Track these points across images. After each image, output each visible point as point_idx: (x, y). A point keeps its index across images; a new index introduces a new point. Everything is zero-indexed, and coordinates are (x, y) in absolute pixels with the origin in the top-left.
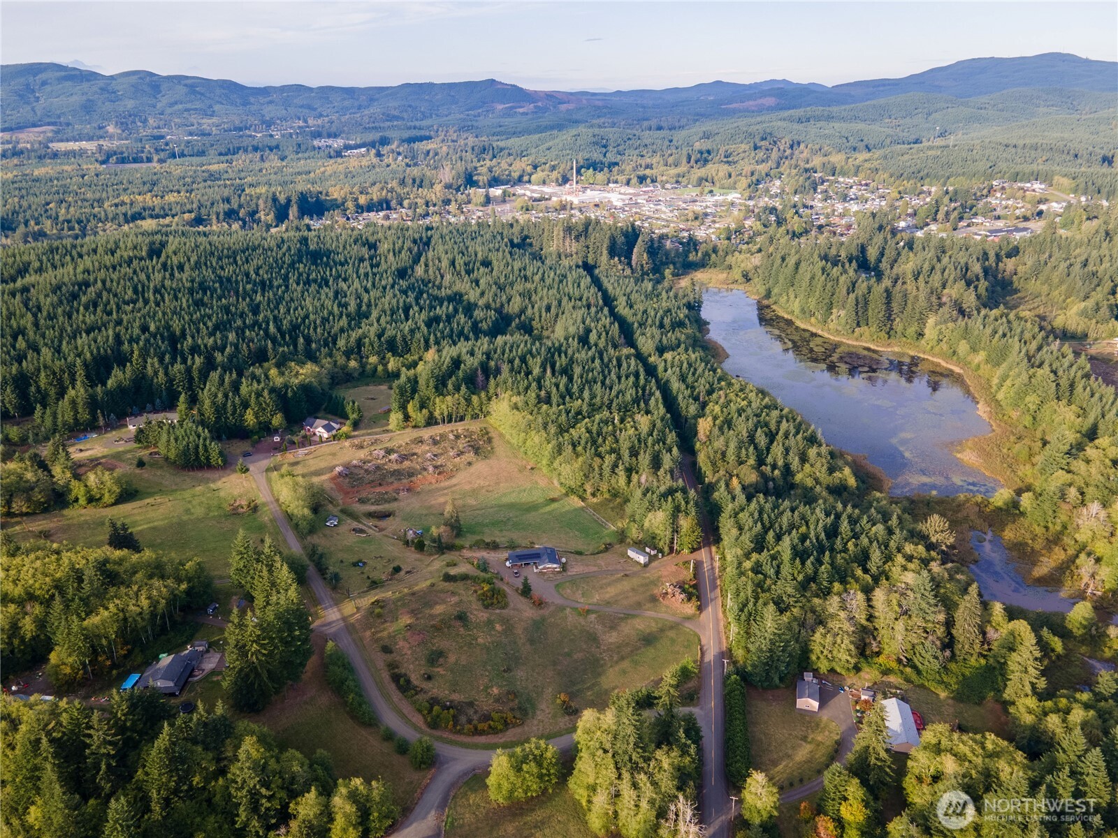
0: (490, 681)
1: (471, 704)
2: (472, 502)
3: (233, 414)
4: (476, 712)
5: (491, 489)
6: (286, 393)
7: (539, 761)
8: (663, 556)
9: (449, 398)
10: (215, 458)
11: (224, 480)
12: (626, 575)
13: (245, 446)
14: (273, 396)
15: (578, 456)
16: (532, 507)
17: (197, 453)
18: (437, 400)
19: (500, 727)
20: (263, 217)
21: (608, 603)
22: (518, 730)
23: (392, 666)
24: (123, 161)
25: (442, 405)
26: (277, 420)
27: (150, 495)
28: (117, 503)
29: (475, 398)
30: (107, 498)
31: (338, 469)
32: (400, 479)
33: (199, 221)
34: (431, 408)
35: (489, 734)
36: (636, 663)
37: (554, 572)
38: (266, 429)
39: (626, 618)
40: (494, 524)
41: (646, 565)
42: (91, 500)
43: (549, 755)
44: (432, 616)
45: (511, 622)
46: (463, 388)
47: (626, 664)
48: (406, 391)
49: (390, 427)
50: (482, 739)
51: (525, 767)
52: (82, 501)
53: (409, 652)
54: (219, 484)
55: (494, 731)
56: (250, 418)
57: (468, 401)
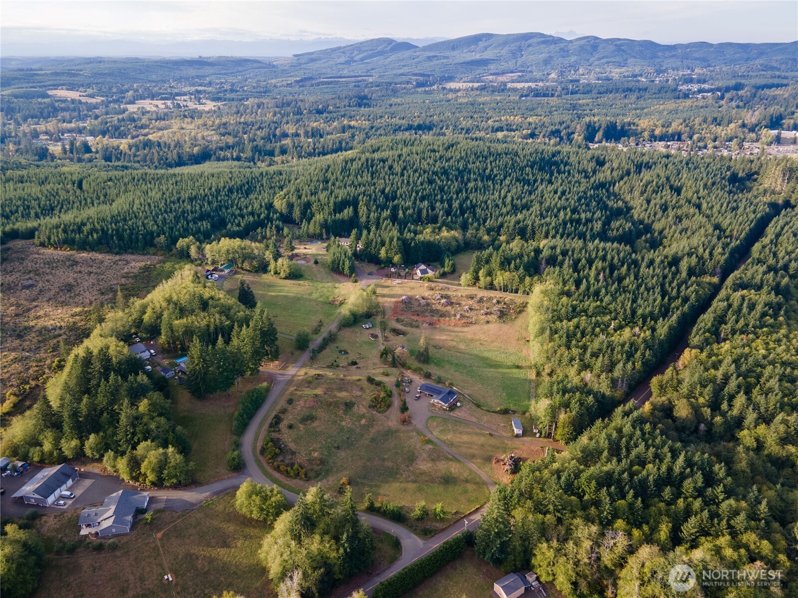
0: (320, 448)
1: (293, 453)
2: (462, 346)
3: (375, 248)
4: (291, 459)
5: (485, 343)
6: (411, 243)
7: (265, 499)
8: (540, 437)
9: (507, 273)
10: (347, 271)
11: (345, 284)
12: (491, 435)
13: (373, 268)
14: (400, 242)
15: (551, 340)
16: (496, 365)
17: (339, 264)
18: (499, 273)
19: (292, 474)
20: (576, 137)
21: (452, 444)
22: (301, 483)
23: (284, 411)
24: (537, 95)
25: (501, 278)
26: (396, 259)
27: (306, 279)
28: (286, 278)
29: (528, 279)
30: (283, 275)
31: (404, 297)
32: (433, 316)
33: (532, 135)
34: (494, 277)
35: (283, 474)
36: (420, 489)
37: (441, 408)
38: (389, 262)
39: (451, 460)
40: (457, 366)
41: (517, 436)
42: (276, 273)
43: (273, 499)
44: (335, 396)
45: (374, 423)
46: (521, 270)
47: (412, 486)
48: (481, 261)
49: (461, 282)
50: (277, 475)
51: (254, 497)
52: (272, 273)
53: (299, 409)
54: (341, 285)
55: (287, 474)
56: (383, 253)
57: (522, 280)
